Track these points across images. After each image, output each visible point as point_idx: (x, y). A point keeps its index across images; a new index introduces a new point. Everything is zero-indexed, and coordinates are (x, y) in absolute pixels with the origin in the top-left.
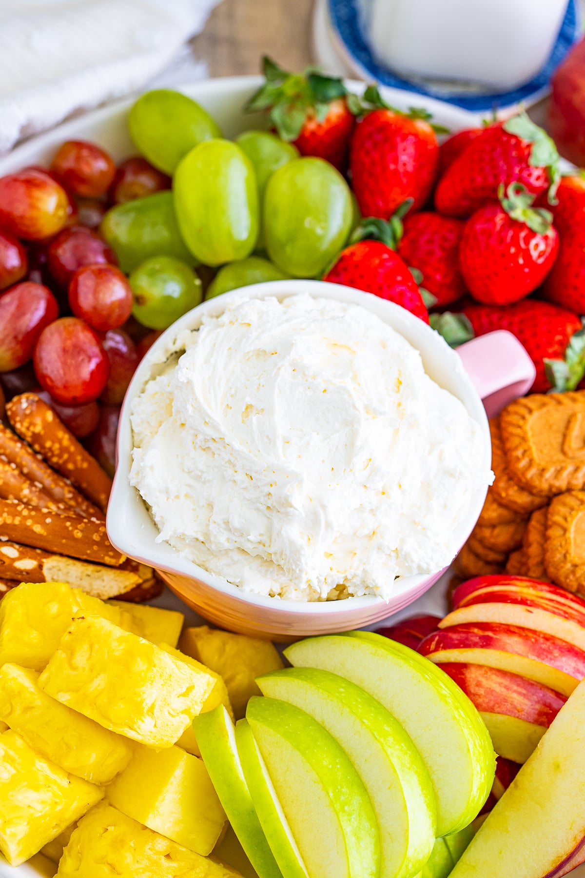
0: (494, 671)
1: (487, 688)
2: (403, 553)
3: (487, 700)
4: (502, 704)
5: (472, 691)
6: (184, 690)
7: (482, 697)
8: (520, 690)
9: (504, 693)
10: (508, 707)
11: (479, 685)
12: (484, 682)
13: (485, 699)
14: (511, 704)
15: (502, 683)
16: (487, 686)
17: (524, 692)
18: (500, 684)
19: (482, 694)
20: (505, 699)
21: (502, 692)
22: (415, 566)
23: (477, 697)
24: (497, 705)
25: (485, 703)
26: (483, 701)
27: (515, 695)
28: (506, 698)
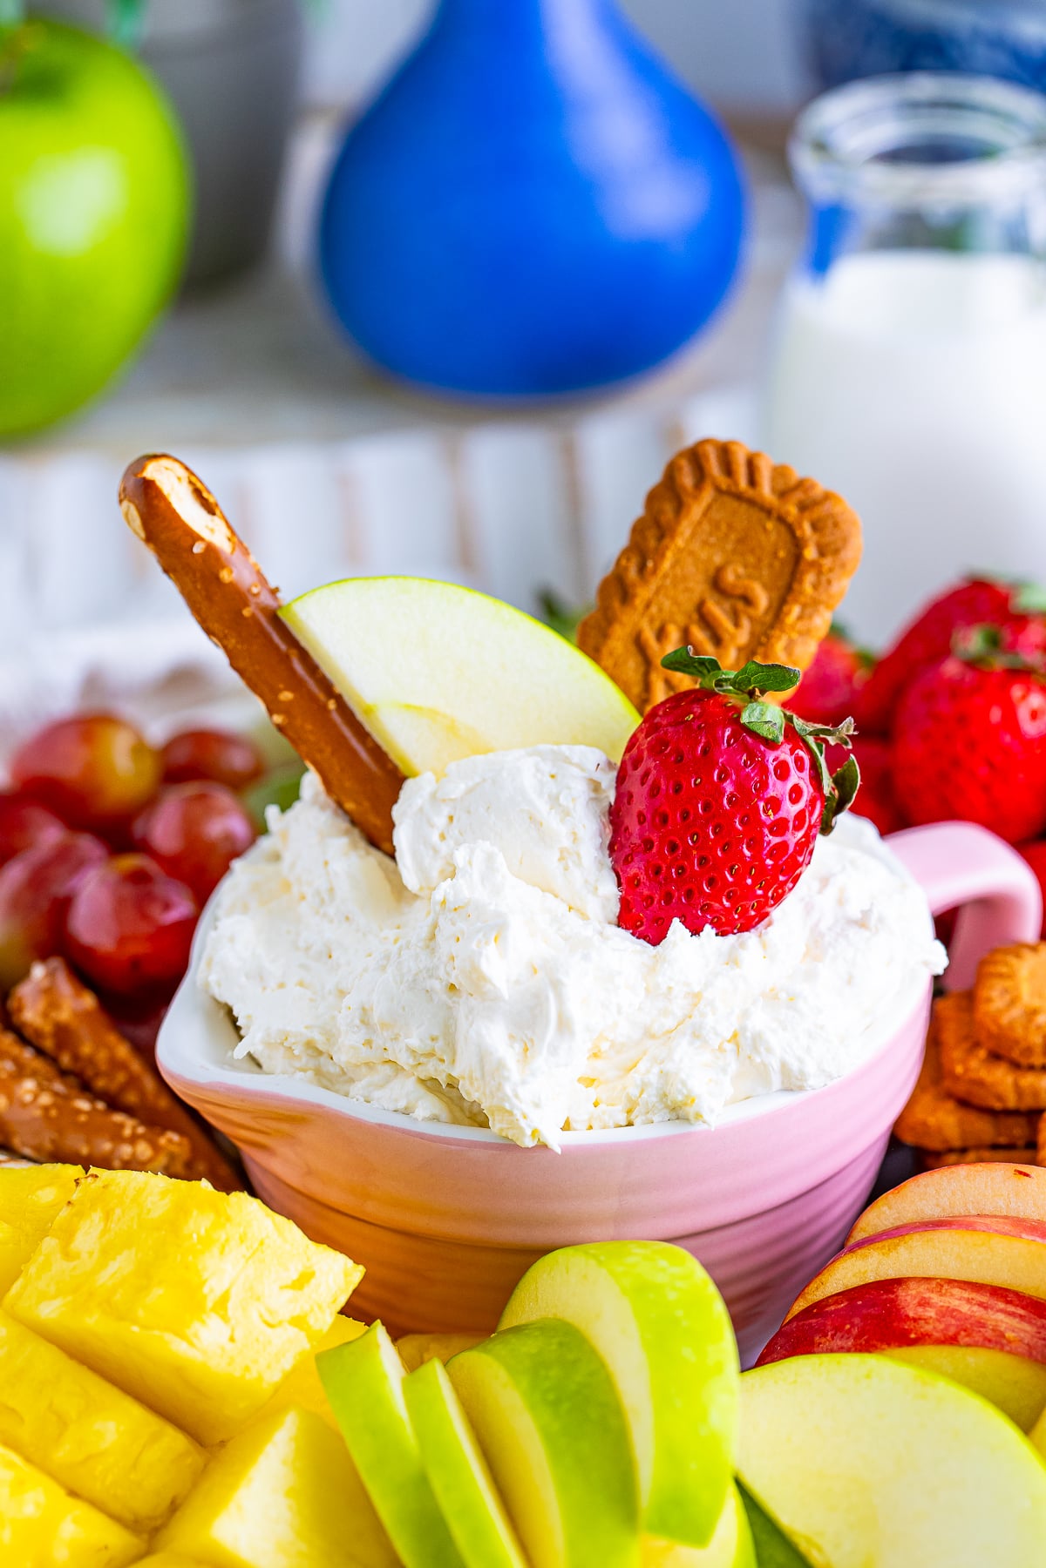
0: (956, 1284)
1: (942, 1306)
2: (749, 1034)
3: (941, 1326)
4: (973, 1330)
5: (911, 1314)
6: (295, 1276)
7: (931, 1321)
8: (1011, 1308)
9: (977, 1314)
10: (987, 1335)
11: (924, 1303)
12: (935, 1298)
13: (937, 1324)
14: (993, 1330)
15: (972, 1299)
16: (942, 1304)
17: (1022, 1312)
18: (969, 1301)
19: (931, 1317)
20: (980, 1323)
21: (973, 1311)
22: (775, 1064)
23: (922, 1322)
24: (963, 1333)
25: (937, 1332)
26: (935, 1328)
27: (1001, 1316)
28: (982, 1321)
